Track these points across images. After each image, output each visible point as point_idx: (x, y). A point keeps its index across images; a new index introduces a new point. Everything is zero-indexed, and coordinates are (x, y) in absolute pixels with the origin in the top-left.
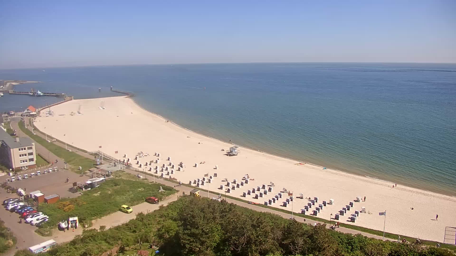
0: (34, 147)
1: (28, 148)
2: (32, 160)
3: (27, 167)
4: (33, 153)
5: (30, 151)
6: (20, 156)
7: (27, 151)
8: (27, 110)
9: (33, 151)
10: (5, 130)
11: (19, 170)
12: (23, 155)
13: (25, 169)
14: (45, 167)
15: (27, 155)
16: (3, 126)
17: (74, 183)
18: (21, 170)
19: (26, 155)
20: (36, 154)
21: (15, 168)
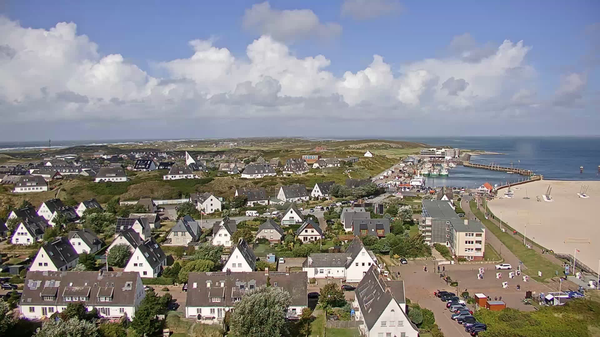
0: (483, 234)
1: (476, 234)
2: (478, 249)
3: (472, 258)
4: (482, 242)
5: (479, 239)
6: (466, 242)
7: (474, 238)
8: (482, 187)
9: (482, 238)
10: (454, 208)
11: (461, 259)
12: (469, 242)
13: (469, 260)
14: (494, 262)
15: (474, 242)
16: (451, 203)
17: (528, 291)
18: (465, 260)
19: (472, 243)
20: (485, 243)
21: (459, 256)
